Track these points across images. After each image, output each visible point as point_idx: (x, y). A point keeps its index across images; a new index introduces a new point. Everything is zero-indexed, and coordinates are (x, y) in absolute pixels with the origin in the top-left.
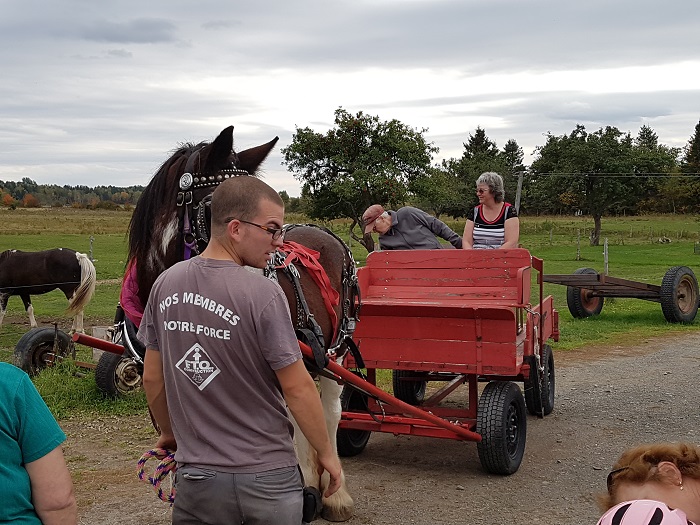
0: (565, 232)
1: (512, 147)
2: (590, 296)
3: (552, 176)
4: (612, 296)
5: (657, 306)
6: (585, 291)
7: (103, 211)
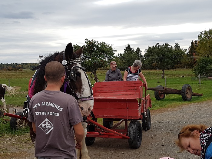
0: (154, 74)
1: (138, 50)
2: (161, 94)
3: (150, 58)
4: (167, 93)
5: (180, 96)
6: (160, 92)
7: (13, 71)
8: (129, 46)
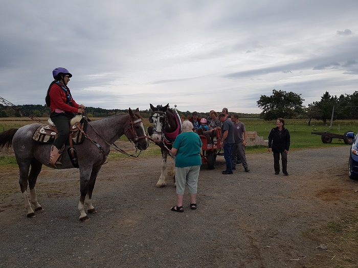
8: (327, 93)
